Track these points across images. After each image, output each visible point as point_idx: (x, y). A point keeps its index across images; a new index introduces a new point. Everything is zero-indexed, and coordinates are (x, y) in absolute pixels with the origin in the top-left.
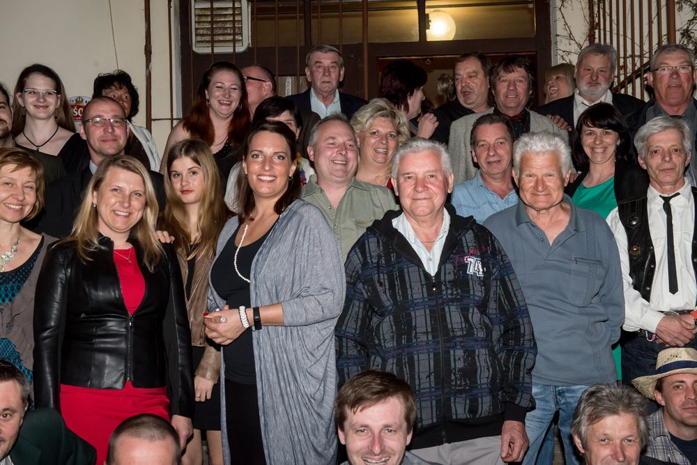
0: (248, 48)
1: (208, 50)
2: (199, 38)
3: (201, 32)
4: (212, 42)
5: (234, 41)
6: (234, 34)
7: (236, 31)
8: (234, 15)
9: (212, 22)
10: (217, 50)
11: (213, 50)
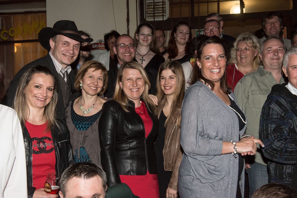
0: (168, 18)
1: (152, 20)
2: (148, 15)
3: (149, 12)
4: (154, 16)
5: (163, 16)
6: (163, 13)
7: (164, 12)
8: (163, 5)
9: (154, 8)
10: (156, 20)
11: (154, 19)
